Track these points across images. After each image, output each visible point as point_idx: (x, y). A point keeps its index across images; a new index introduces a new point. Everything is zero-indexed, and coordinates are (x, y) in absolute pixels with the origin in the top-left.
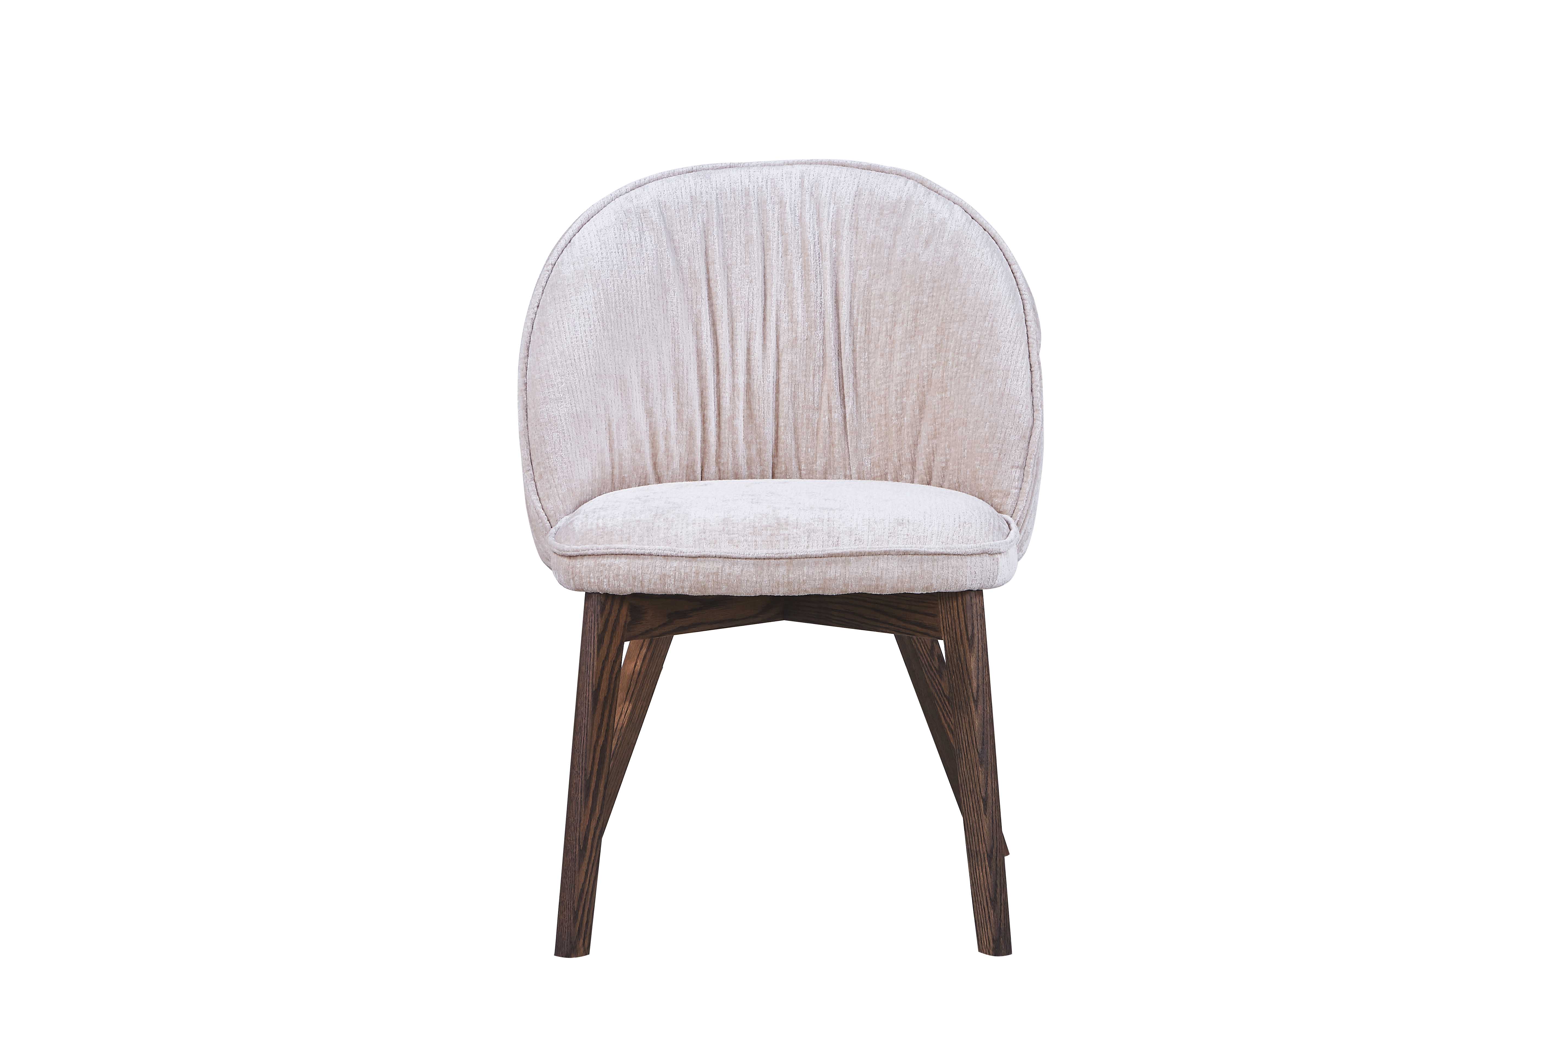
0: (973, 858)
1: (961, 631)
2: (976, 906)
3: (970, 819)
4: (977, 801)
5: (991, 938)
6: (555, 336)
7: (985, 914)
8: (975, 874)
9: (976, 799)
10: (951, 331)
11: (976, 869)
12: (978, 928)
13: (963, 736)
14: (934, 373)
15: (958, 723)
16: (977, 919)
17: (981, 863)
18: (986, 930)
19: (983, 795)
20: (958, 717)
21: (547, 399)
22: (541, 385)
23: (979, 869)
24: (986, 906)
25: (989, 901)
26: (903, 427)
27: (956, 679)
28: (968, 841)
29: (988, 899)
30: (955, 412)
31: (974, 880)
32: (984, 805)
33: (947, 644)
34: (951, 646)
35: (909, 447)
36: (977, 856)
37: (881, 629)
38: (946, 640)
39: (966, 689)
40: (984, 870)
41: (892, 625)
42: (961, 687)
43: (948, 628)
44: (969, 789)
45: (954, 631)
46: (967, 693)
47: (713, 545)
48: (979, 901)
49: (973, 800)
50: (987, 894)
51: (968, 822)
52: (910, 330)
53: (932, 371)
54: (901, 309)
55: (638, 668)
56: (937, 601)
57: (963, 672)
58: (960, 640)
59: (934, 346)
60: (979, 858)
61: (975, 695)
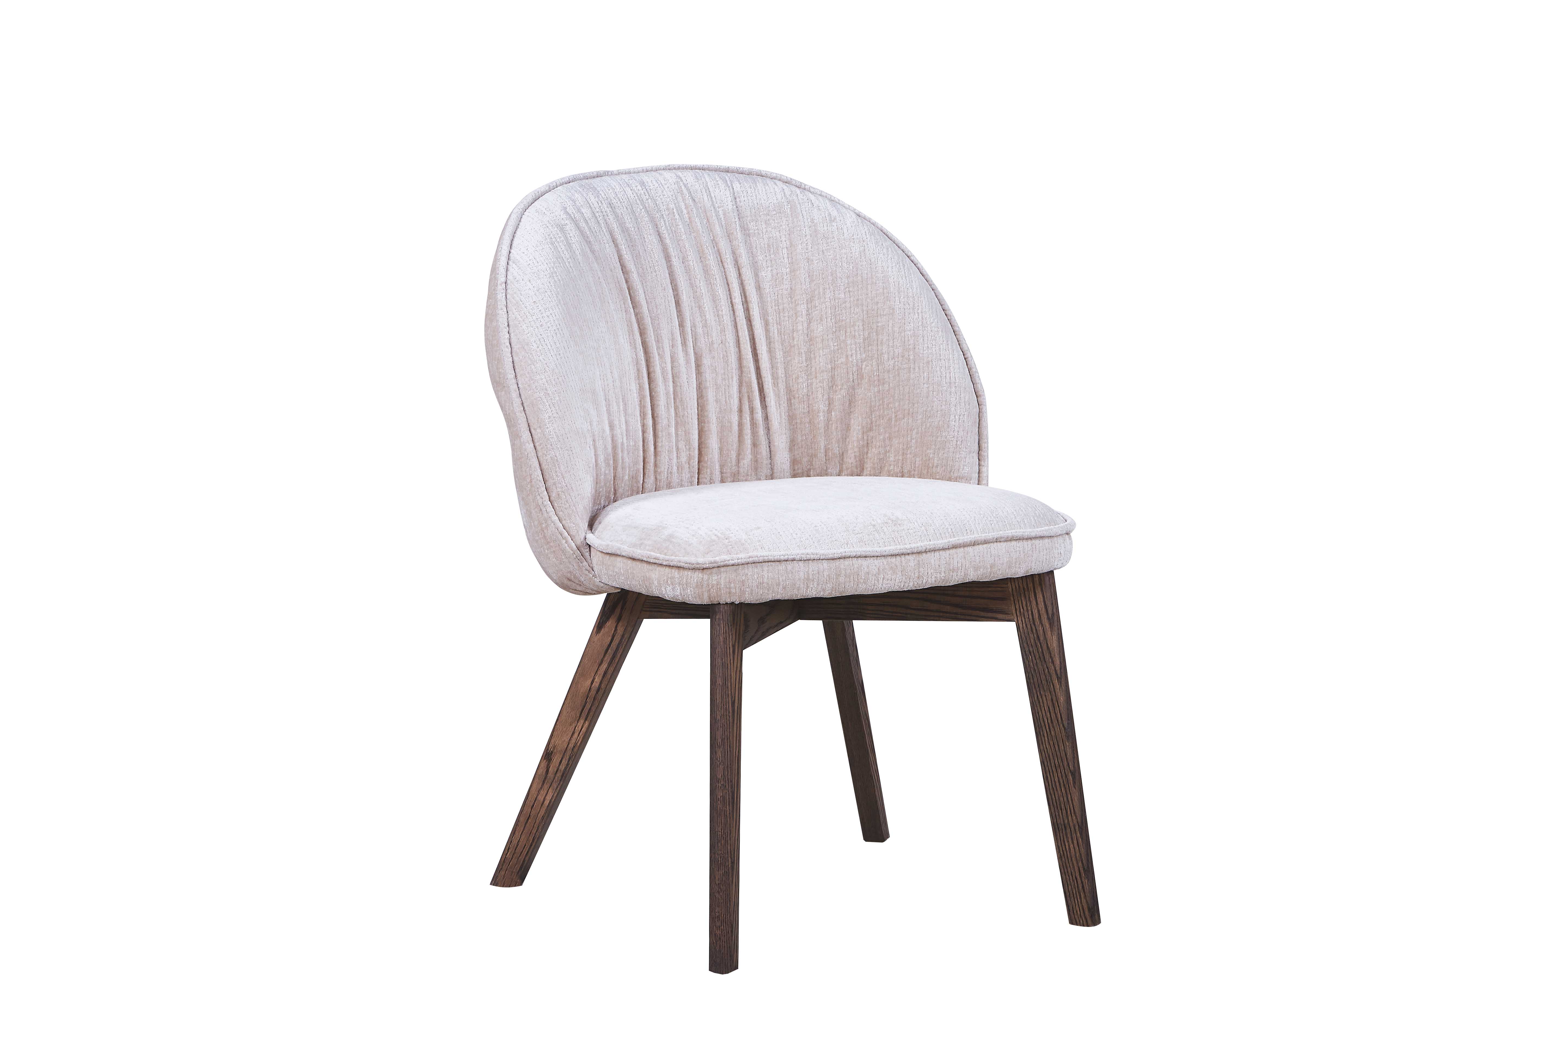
0: (1061, 832)
1: (1039, 611)
2: (1066, 878)
3: (1056, 793)
4: (1064, 775)
5: (1085, 906)
6: (542, 354)
7: (1077, 884)
8: (1064, 847)
9: (1063, 773)
10: (879, 324)
11: (1064, 841)
12: (1068, 898)
13: (1044, 714)
14: (864, 366)
15: (1037, 701)
16: (1067, 890)
17: (1071, 835)
18: (1079, 900)
19: (1072, 768)
20: (1037, 696)
21: (552, 418)
22: (543, 404)
23: (1068, 841)
24: (1078, 877)
25: (1082, 871)
26: (831, 422)
27: (1034, 659)
28: (1054, 815)
29: (1081, 869)
30: (897, 404)
31: (1062, 852)
32: (1073, 779)
33: (1021, 626)
34: (1027, 626)
35: (838, 441)
36: (1066, 829)
37: (932, 618)
38: (1020, 622)
39: (1047, 668)
40: (1075, 842)
41: (946, 613)
42: (1040, 667)
43: (1022, 610)
44: (1053, 765)
45: (1030, 612)
46: (1048, 671)
47: (846, 545)
48: (1070, 872)
49: (1059, 775)
50: (1080, 864)
51: (1053, 797)
52: (830, 326)
53: (862, 365)
54: (816, 307)
55: (596, 684)
56: (1008, 584)
57: (1042, 650)
58: (1038, 620)
59: (862, 340)
60: (1068, 831)
61: (1059, 672)
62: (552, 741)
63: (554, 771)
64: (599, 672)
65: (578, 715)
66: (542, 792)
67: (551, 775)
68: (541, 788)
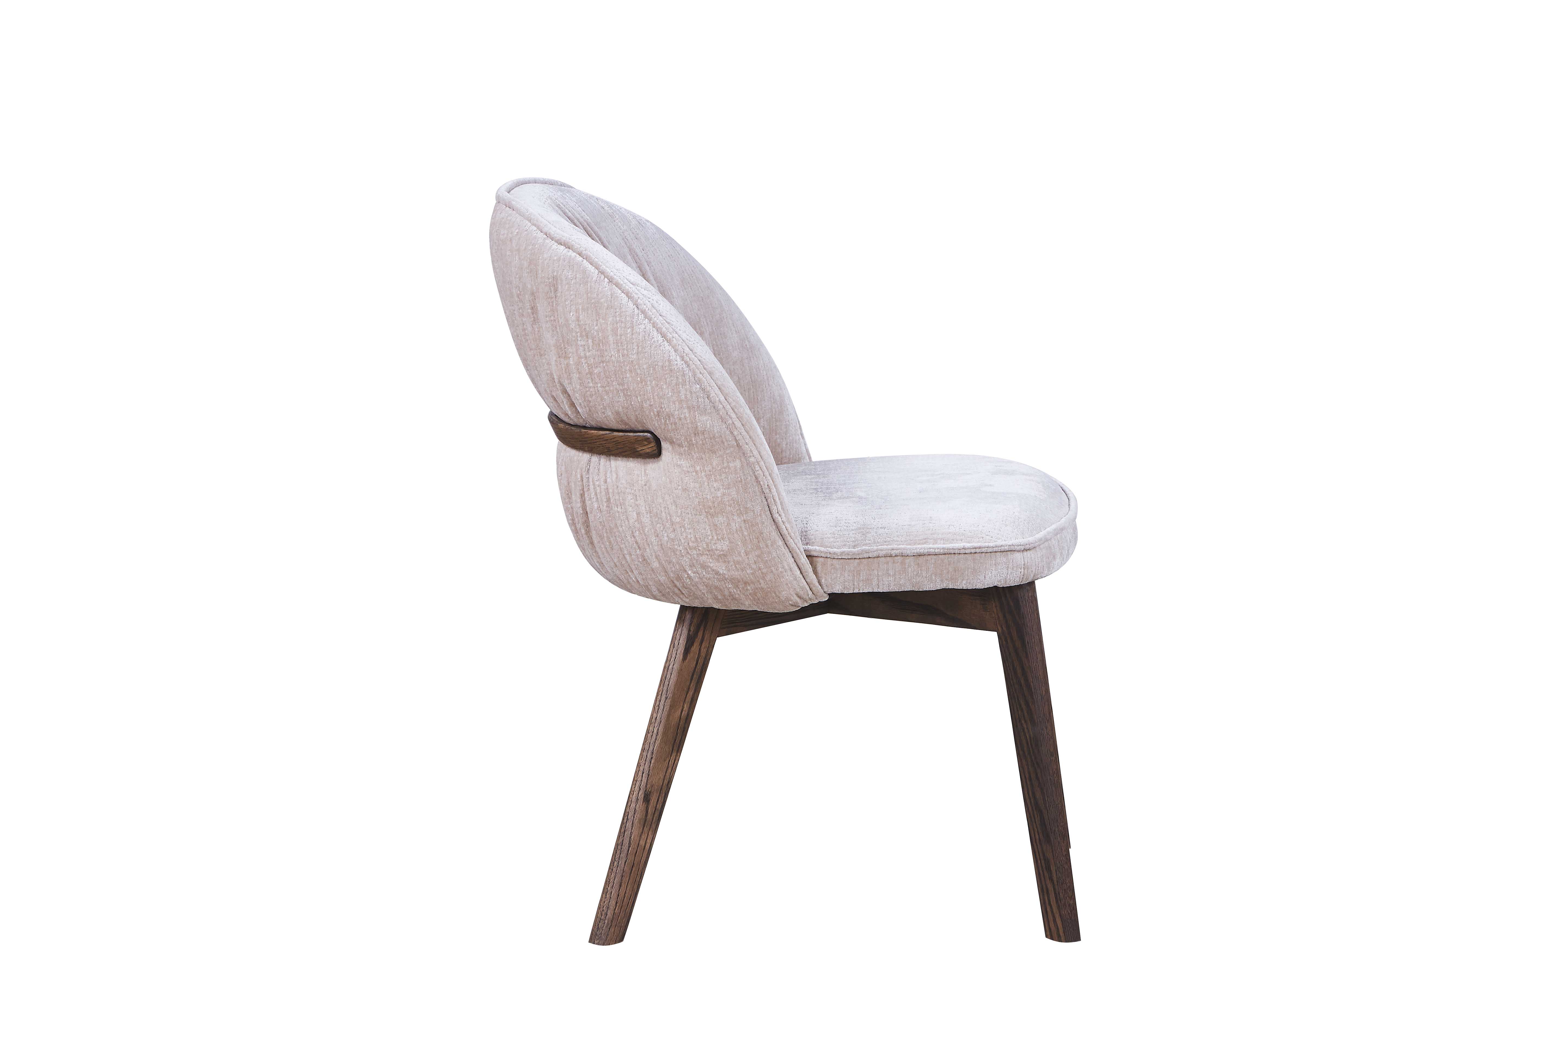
62: (649, 781)
63: (652, 812)
64: (687, 700)
65: (671, 749)
66: (643, 836)
67: (649, 817)
68: (642, 832)
